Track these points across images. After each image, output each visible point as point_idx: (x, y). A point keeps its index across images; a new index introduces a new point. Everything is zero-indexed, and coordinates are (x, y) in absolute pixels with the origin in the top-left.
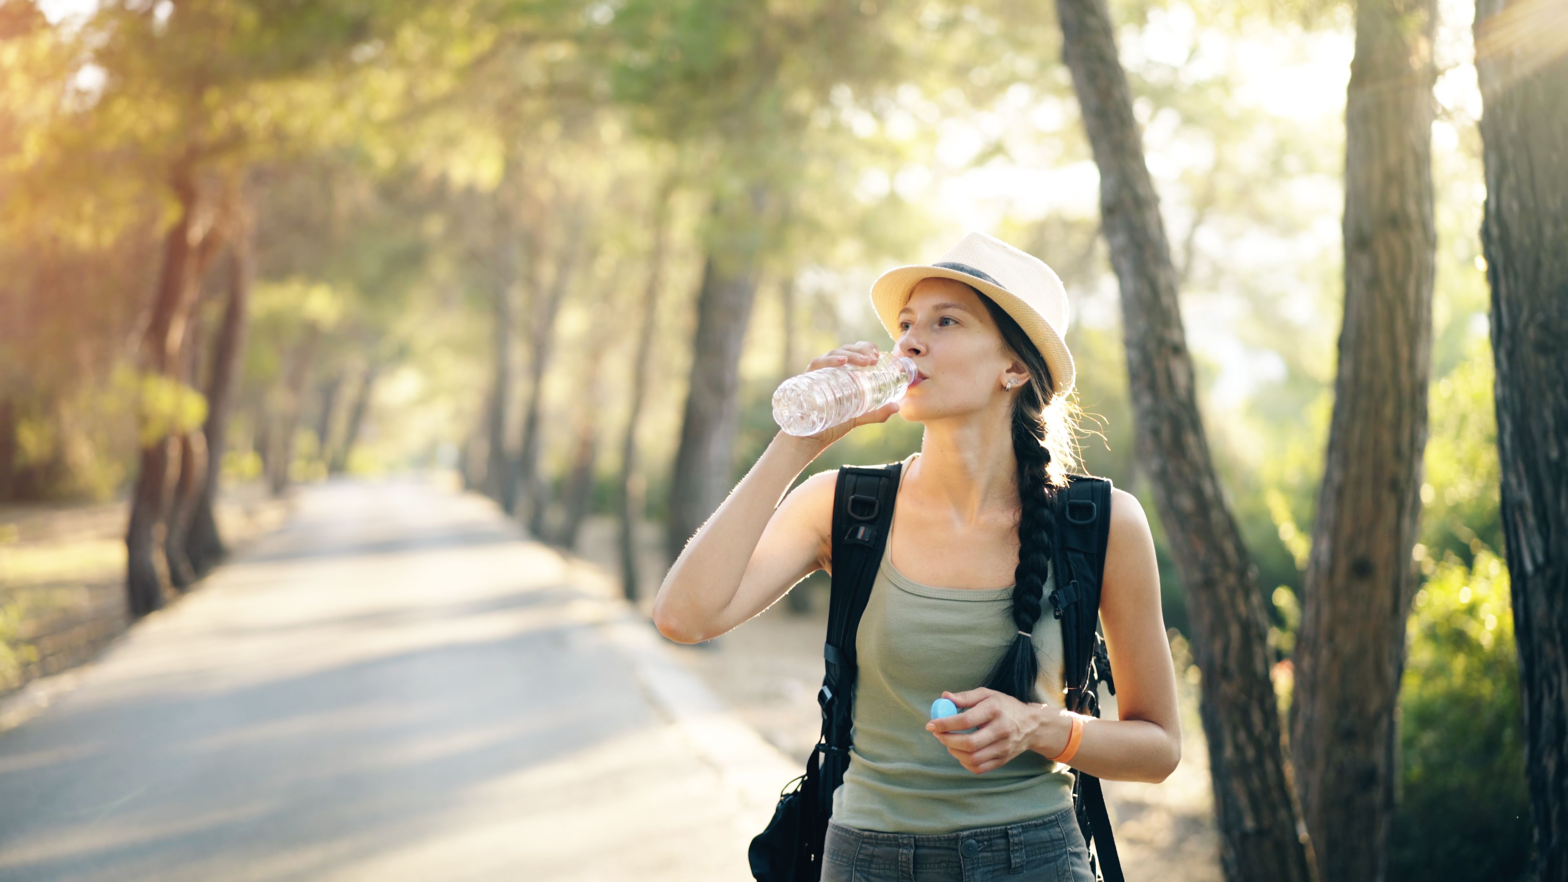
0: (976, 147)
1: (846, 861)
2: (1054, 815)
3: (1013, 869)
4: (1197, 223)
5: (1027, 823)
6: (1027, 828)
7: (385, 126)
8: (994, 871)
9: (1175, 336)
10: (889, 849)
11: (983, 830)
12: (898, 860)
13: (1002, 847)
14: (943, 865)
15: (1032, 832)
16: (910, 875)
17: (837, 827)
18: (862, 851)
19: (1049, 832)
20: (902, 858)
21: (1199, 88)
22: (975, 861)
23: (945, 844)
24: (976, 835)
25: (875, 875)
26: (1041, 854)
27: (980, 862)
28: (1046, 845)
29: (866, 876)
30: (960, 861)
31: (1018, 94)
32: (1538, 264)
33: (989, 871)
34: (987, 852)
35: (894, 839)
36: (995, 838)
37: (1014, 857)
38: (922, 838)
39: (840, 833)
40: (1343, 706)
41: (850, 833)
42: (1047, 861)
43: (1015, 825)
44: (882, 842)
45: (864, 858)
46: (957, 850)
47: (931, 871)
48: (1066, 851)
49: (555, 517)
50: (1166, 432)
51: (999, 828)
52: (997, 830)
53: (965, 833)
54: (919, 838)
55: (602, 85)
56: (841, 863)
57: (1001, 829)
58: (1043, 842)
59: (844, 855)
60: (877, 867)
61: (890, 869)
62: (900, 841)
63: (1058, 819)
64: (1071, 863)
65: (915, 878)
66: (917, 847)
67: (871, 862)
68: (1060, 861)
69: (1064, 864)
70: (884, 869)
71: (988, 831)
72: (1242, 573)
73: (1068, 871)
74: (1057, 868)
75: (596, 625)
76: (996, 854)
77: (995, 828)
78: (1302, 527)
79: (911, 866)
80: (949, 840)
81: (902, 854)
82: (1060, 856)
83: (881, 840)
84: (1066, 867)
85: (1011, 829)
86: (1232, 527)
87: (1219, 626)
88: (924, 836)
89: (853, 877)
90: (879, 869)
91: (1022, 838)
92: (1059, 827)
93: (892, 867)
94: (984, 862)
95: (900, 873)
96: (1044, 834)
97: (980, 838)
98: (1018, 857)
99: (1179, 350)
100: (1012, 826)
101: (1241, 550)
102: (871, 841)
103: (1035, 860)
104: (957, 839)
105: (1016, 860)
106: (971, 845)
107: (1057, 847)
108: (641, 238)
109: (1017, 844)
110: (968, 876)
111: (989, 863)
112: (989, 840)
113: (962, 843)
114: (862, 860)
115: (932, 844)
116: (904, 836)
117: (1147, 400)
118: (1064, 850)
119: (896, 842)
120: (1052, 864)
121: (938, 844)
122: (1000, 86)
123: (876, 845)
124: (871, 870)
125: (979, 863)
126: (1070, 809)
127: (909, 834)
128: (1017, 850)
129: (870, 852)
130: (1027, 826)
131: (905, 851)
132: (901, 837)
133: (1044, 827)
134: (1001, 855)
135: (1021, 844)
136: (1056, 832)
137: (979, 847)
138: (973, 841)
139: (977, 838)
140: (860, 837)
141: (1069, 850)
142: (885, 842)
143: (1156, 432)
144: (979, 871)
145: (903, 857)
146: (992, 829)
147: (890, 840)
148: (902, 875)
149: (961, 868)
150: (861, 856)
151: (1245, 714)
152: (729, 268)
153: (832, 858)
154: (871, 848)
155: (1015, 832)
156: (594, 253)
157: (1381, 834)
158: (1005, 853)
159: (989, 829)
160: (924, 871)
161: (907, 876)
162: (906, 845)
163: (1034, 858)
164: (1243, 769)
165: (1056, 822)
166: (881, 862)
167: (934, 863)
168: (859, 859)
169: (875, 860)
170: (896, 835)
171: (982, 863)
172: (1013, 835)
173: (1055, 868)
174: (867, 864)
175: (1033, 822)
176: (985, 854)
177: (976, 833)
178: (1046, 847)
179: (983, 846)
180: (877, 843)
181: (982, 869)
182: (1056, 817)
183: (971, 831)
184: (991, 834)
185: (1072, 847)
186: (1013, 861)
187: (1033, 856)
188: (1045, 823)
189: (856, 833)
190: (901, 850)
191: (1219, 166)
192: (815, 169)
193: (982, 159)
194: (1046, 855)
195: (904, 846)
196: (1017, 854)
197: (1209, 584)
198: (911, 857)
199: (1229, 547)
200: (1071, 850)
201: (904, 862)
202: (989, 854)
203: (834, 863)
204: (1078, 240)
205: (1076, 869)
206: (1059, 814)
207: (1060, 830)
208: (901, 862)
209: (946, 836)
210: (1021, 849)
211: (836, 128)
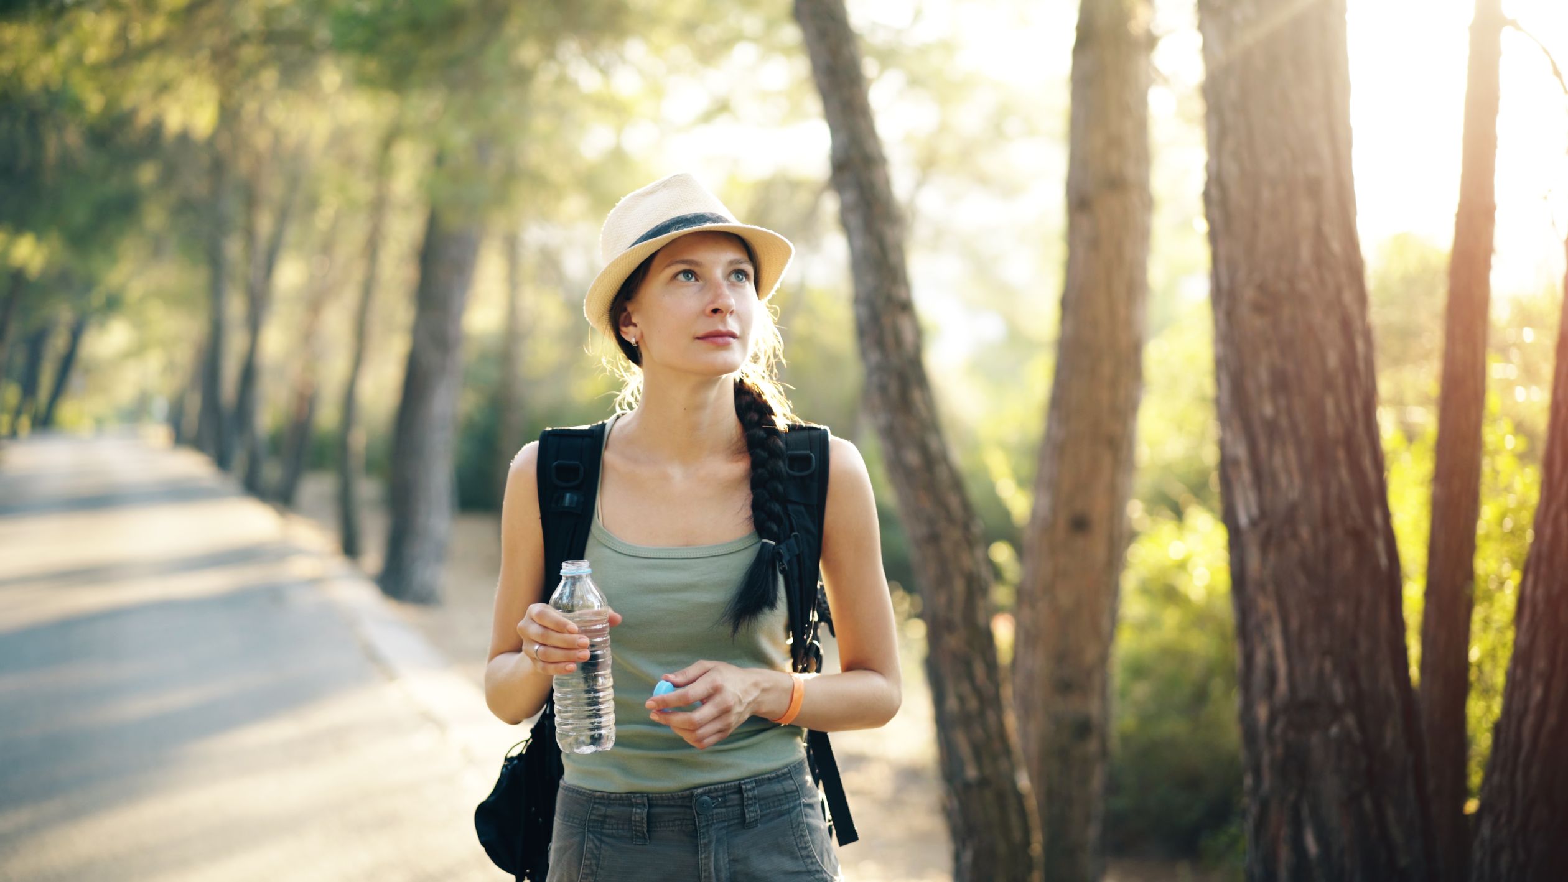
0: (704, 104)
1: (578, 822)
2: (787, 767)
3: (748, 823)
4: (920, 184)
5: (760, 777)
6: (760, 782)
7: (96, 70)
8: (729, 826)
9: (902, 294)
10: (622, 808)
11: (716, 786)
12: (631, 820)
13: (736, 802)
14: (677, 822)
15: (765, 786)
16: (645, 834)
17: (568, 789)
18: (594, 812)
19: (782, 785)
20: (635, 818)
21: (922, 51)
22: (710, 818)
23: (680, 802)
24: (710, 791)
25: (608, 836)
26: (775, 807)
27: (714, 818)
28: (780, 798)
29: (599, 836)
30: (695, 818)
31: (744, 53)
32: (1255, 226)
33: (724, 827)
34: (721, 807)
35: (627, 799)
36: (728, 794)
37: (749, 812)
38: (656, 797)
39: (570, 794)
40: (1061, 657)
41: (582, 793)
42: (781, 814)
43: (749, 780)
44: (615, 802)
45: (596, 818)
46: (691, 807)
47: (665, 829)
48: (800, 803)
49: (272, 473)
50: (894, 388)
51: (733, 784)
52: (731, 786)
53: (699, 791)
54: (652, 797)
55: (323, 33)
56: (574, 825)
57: (735, 785)
58: (776, 796)
59: (576, 816)
60: (610, 827)
61: (623, 829)
62: (633, 800)
63: (791, 772)
64: (805, 815)
65: (649, 837)
66: (650, 806)
67: (603, 822)
68: (794, 815)
69: (798, 816)
70: (618, 829)
71: (721, 788)
72: (966, 527)
73: (802, 823)
74: (791, 821)
75: (315, 582)
76: (730, 809)
77: (729, 784)
78: (1021, 483)
79: (645, 825)
80: (683, 798)
81: (636, 813)
82: (794, 808)
83: (613, 800)
84: (800, 819)
85: (745, 784)
86: (957, 483)
87: (943, 580)
88: (657, 795)
89: (586, 838)
90: (612, 829)
91: (756, 792)
92: (792, 779)
93: (626, 827)
94: (719, 819)
95: (634, 833)
96: (777, 787)
97: (714, 795)
98: (752, 812)
99: (906, 307)
100: (746, 781)
101: (966, 506)
102: (603, 801)
103: (769, 813)
104: (691, 796)
105: (750, 815)
106: (705, 802)
107: (791, 800)
108: (362, 190)
109: (751, 799)
110: (703, 833)
111: (724, 819)
112: (724, 796)
113: (696, 800)
114: (595, 821)
115: (666, 802)
116: (637, 795)
117: (875, 357)
118: (798, 802)
119: (630, 802)
120: (786, 817)
121: (672, 803)
122: (727, 43)
123: (609, 805)
124: (604, 831)
125: (713, 820)
126: (803, 760)
127: (642, 794)
128: (751, 805)
129: (602, 813)
130: (760, 780)
131: (638, 811)
132: (634, 797)
133: (777, 780)
134: (736, 811)
135: (755, 798)
136: (789, 785)
137: (713, 803)
138: (707, 798)
139: (711, 795)
140: (591, 798)
141: (803, 802)
142: (618, 802)
143: (883, 389)
144: (713, 827)
145: (637, 816)
146: (726, 785)
147: (623, 800)
148: (636, 835)
149: (695, 825)
150: (593, 817)
151: (968, 664)
152: (453, 221)
153: (564, 820)
154: (603, 808)
155: (749, 787)
156: (313, 204)
157: (1097, 782)
158: (738, 808)
159: (723, 786)
160: (659, 829)
161: (641, 835)
162: (639, 804)
163: (768, 811)
164: (966, 720)
165: (789, 775)
166: (614, 821)
167: (668, 821)
168: (592, 819)
169: (608, 820)
170: (629, 795)
171: (716, 819)
172: (747, 790)
173: (789, 820)
174: (600, 824)
175: (766, 776)
176: (719, 810)
177: (710, 790)
178: (779, 800)
179: (717, 803)
180: (609, 804)
181: (716, 826)
182: (789, 770)
183: (704, 788)
184: (725, 790)
185: (806, 798)
186: (747, 816)
187: (767, 809)
188: (778, 776)
189: (588, 794)
190: (634, 809)
191: (943, 128)
192: (541, 123)
193: (708, 117)
194: (780, 808)
195: (637, 805)
196: (751, 809)
197: (934, 538)
198: (645, 815)
199: (954, 502)
200: (805, 801)
201: (638, 821)
202: (723, 810)
203: (565, 824)
204: (803, 198)
205: (810, 820)
206: (792, 766)
207: (793, 782)
208: (635, 821)
209: (680, 794)
210: (755, 803)
211: (562, 81)
